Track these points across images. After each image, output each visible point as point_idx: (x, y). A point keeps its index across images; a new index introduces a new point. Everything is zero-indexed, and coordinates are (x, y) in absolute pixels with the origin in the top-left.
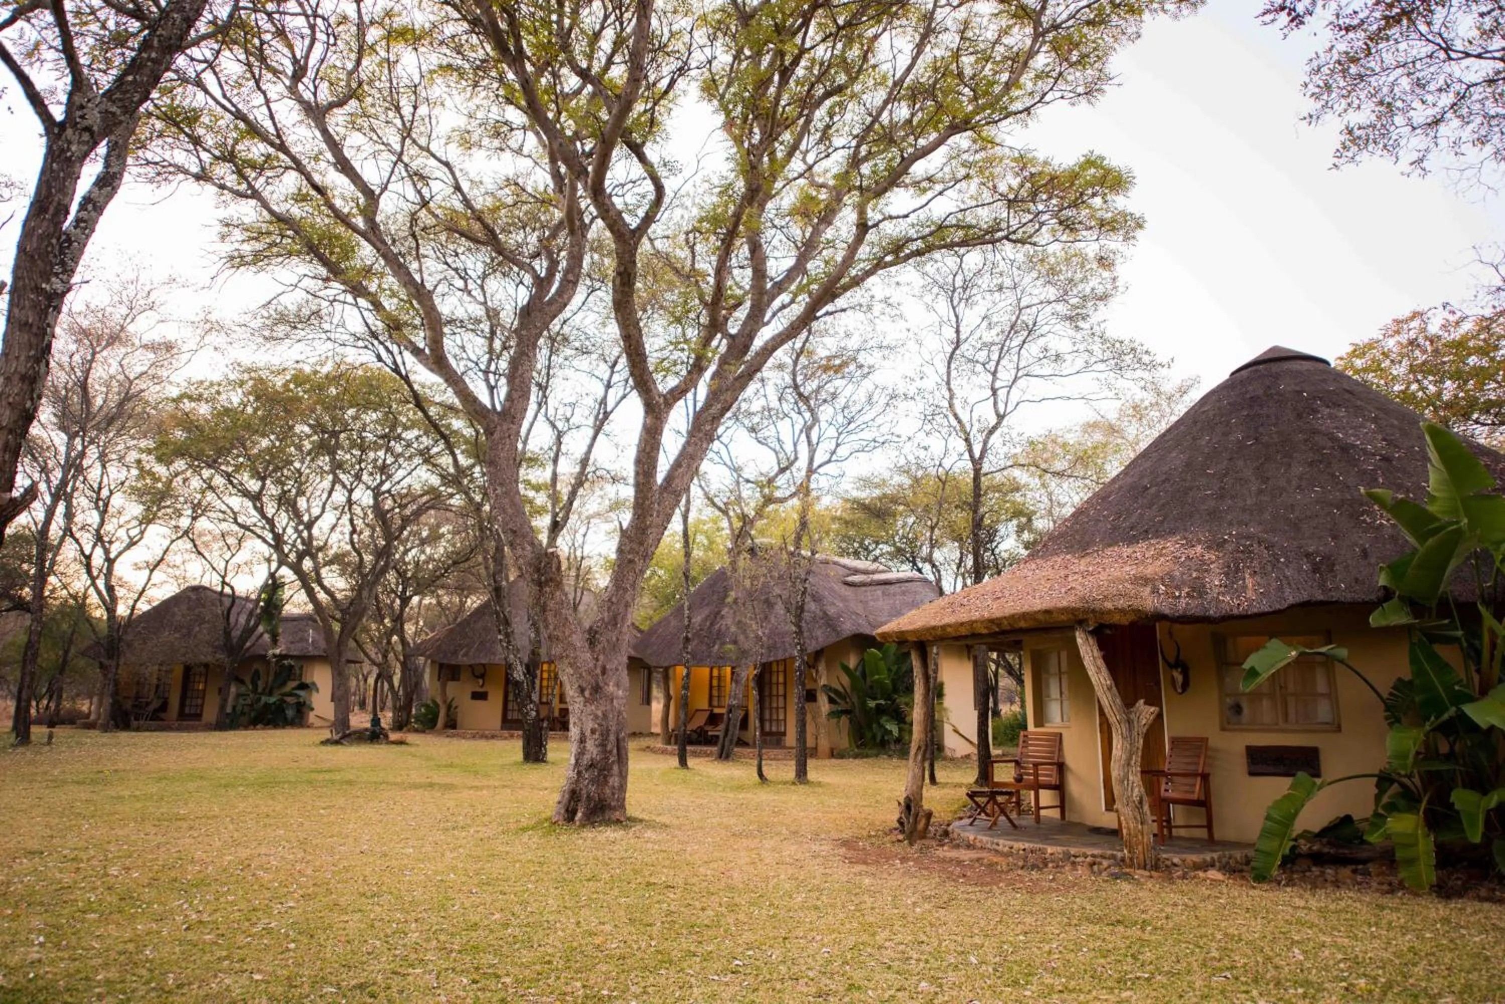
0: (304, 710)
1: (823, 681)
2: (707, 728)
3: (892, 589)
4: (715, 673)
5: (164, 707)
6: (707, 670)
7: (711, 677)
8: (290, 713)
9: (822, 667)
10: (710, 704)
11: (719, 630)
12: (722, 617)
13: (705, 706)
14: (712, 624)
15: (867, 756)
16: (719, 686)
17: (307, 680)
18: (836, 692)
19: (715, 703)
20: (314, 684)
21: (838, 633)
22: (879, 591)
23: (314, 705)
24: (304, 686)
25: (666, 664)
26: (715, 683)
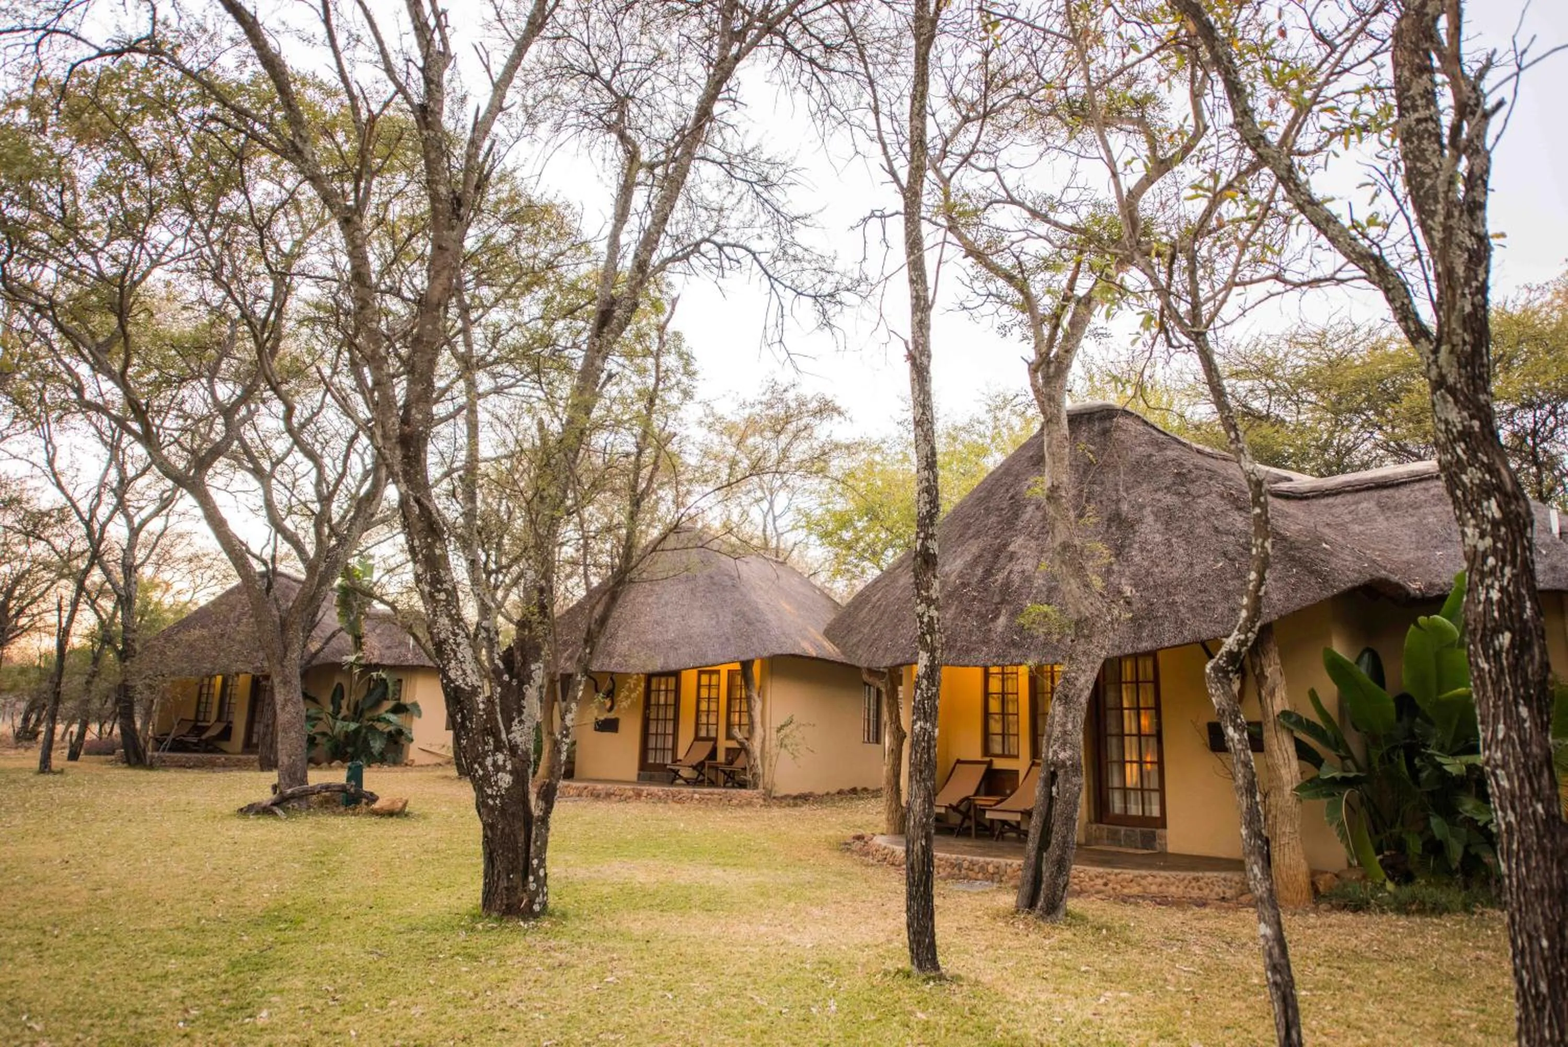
0: (403, 740)
1: (1279, 703)
2: (981, 801)
3: (1403, 495)
4: (995, 685)
5: (226, 734)
6: (979, 672)
7: (987, 694)
8: (377, 745)
9: (1272, 669)
10: (986, 750)
11: (1007, 584)
12: (1012, 557)
13: (976, 753)
14: (988, 573)
15: (1438, 910)
16: (1004, 714)
17: (406, 699)
18: (1311, 728)
19: (997, 748)
20: (415, 705)
21: (1325, 580)
22: (1367, 503)
23: (414, 735)
24: (400, 709)
25: (888, 662)
26: (995, 706)
